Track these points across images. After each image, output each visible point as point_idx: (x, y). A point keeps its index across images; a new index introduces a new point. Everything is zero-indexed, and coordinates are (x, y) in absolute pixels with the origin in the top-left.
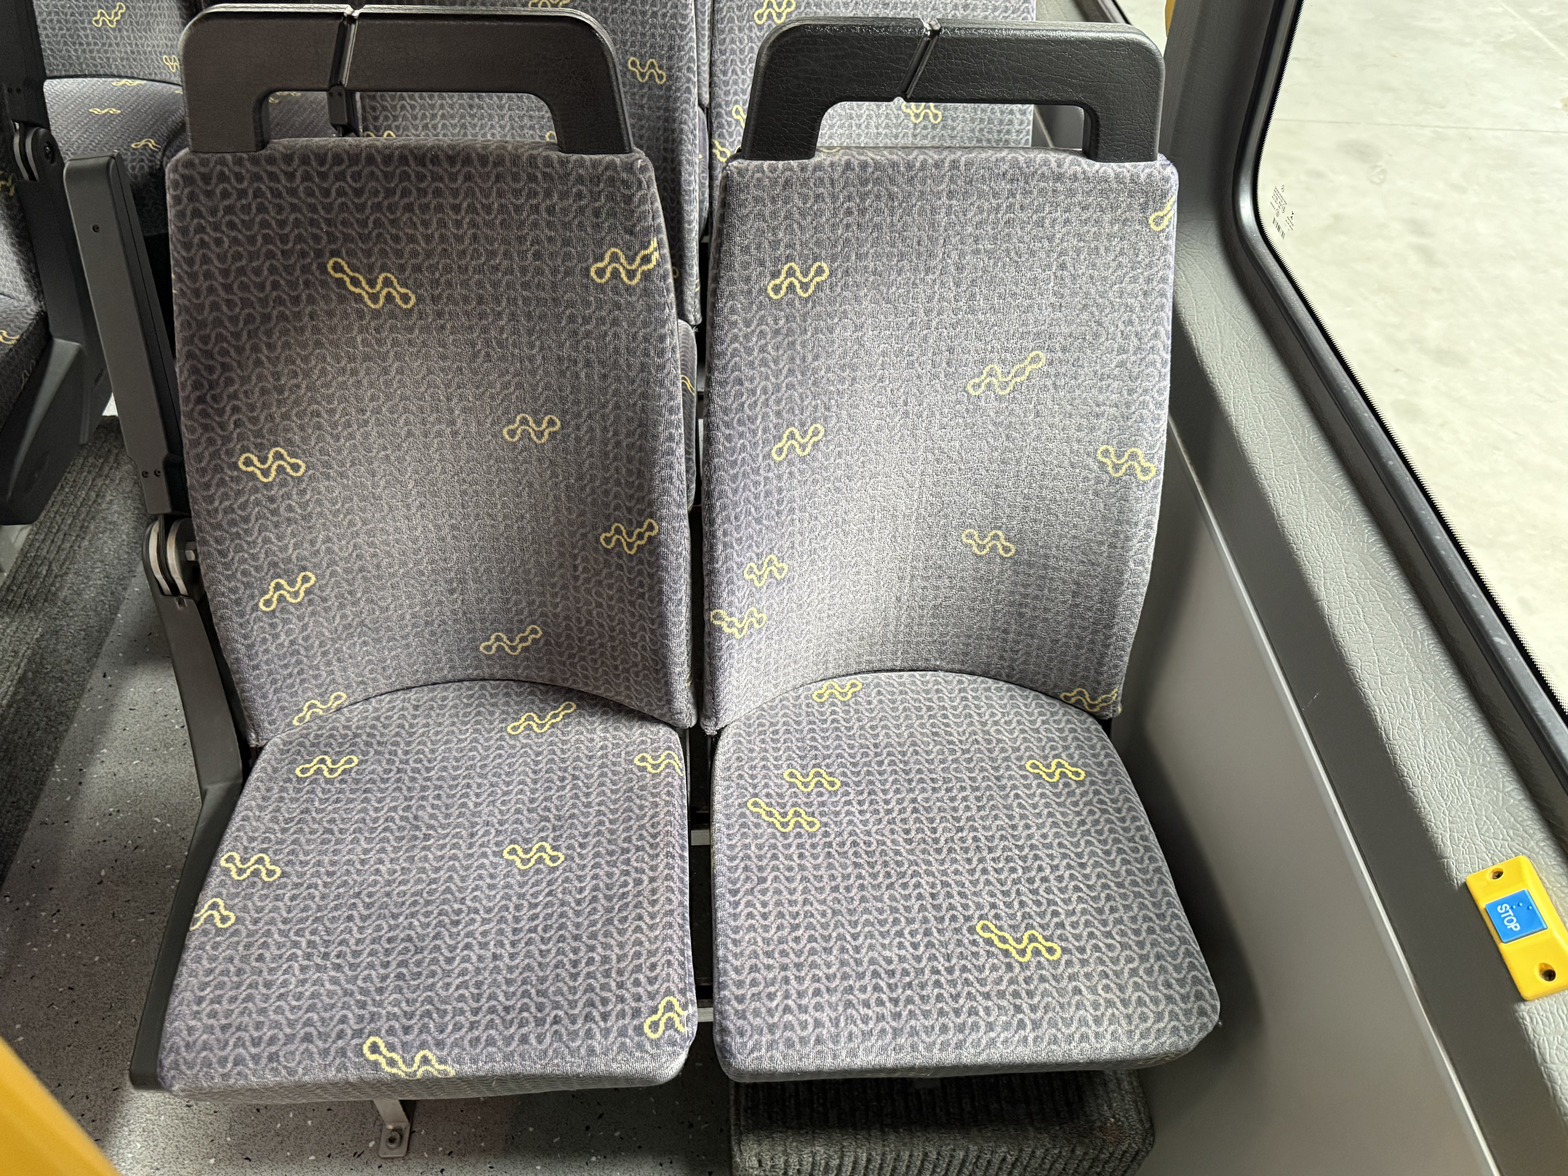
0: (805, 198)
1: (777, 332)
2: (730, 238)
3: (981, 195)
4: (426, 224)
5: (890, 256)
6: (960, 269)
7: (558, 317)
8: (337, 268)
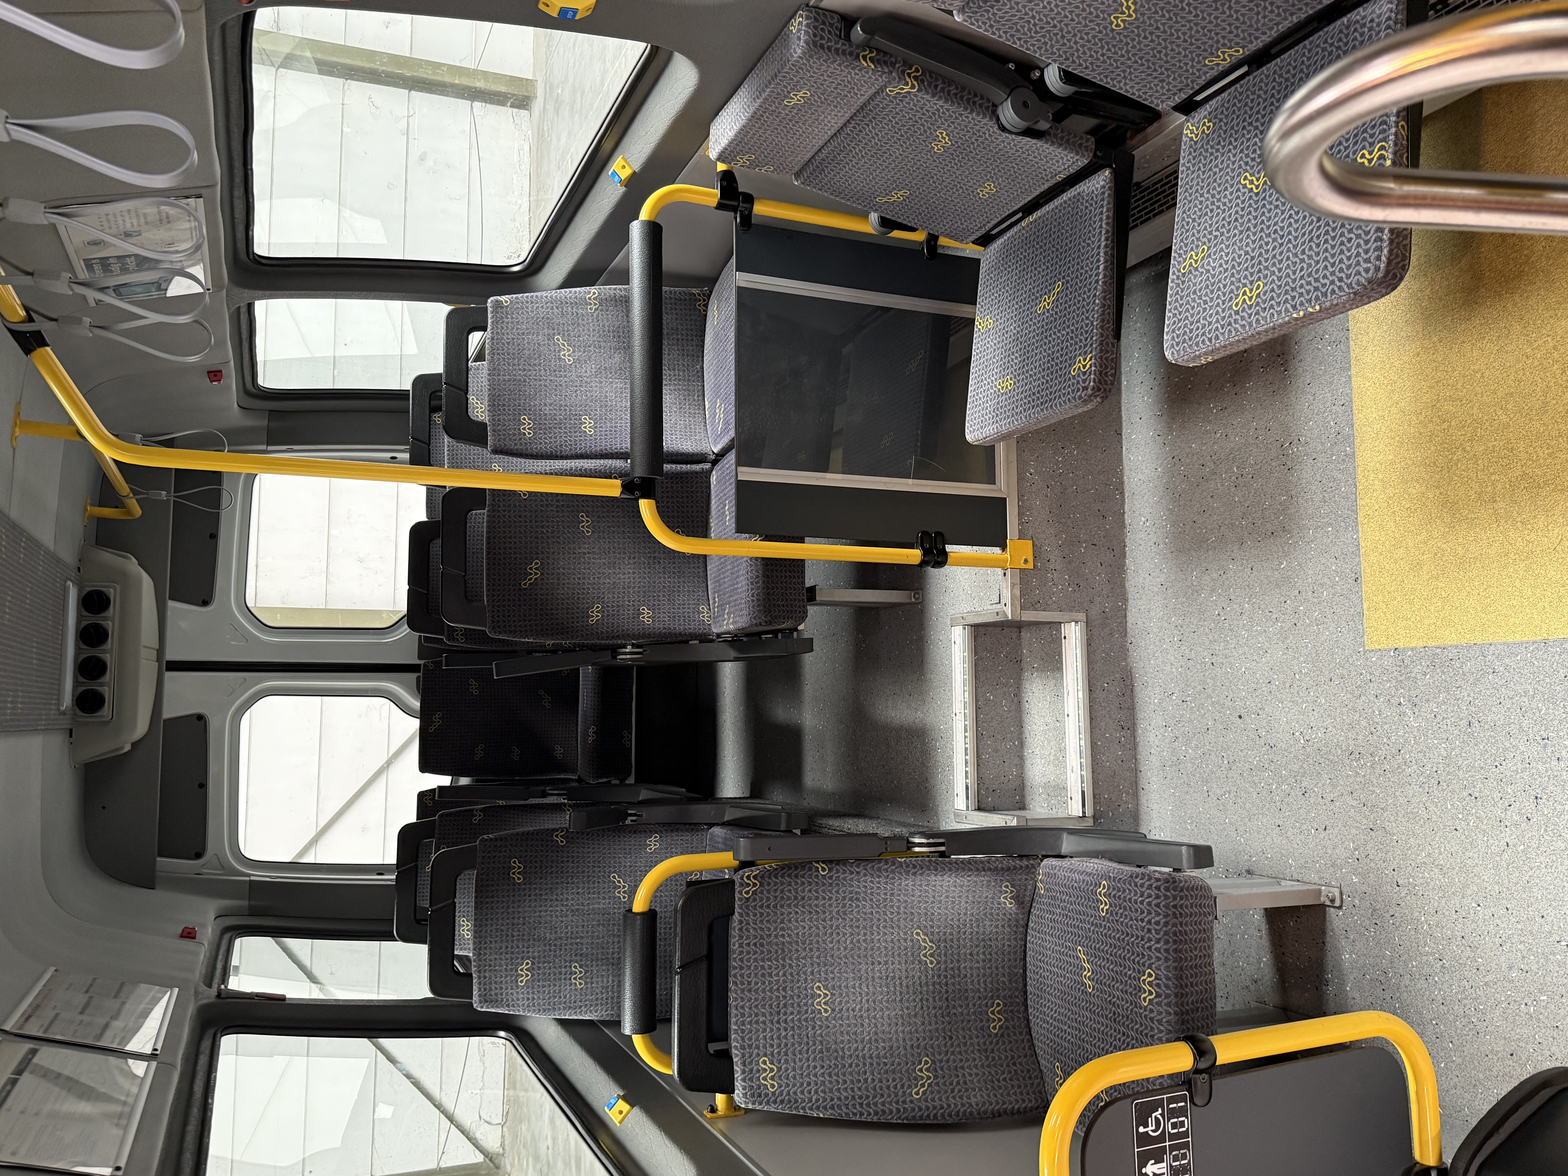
0: (499, 425)
1: (545, 433)
2: (511, 450)
3: (499, 365)
4: (510, 553)
5: (520, 395)
6: (525, 370)
7: (542, 511)
8: (525, 584)
